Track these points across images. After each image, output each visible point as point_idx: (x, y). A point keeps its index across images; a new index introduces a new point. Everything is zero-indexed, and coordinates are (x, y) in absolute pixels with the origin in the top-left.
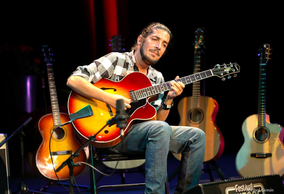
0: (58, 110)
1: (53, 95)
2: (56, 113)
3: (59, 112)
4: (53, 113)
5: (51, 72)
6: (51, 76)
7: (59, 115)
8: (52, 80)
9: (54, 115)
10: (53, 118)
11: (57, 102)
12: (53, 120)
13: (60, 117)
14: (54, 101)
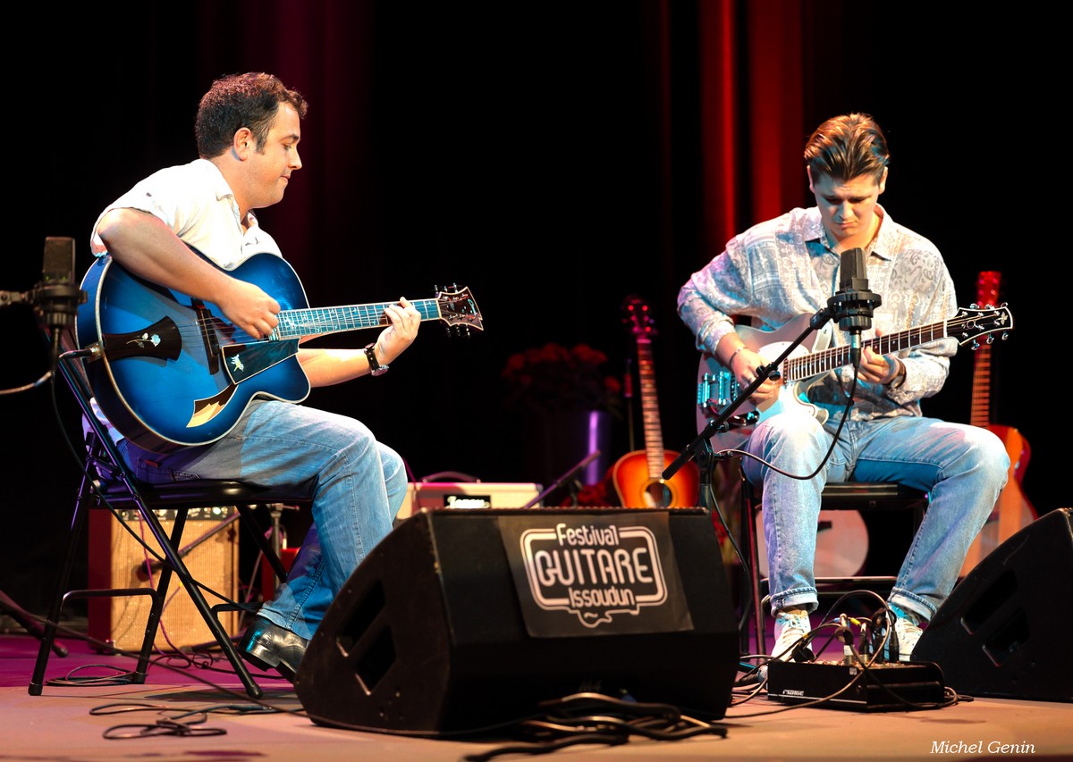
0: (660, 444)
1: (649, 410)
2: (653, 450)
3: (661, 449)
4: (649, 449)
5: (646, 358)
6: (647, 368)
7: (662, 454)
8: (648, 377)
9: (649, 454)
10: (647, 461)
11: (658, 427)
12: (648, 466)
13: (663, 458)
14: (652, 423)
